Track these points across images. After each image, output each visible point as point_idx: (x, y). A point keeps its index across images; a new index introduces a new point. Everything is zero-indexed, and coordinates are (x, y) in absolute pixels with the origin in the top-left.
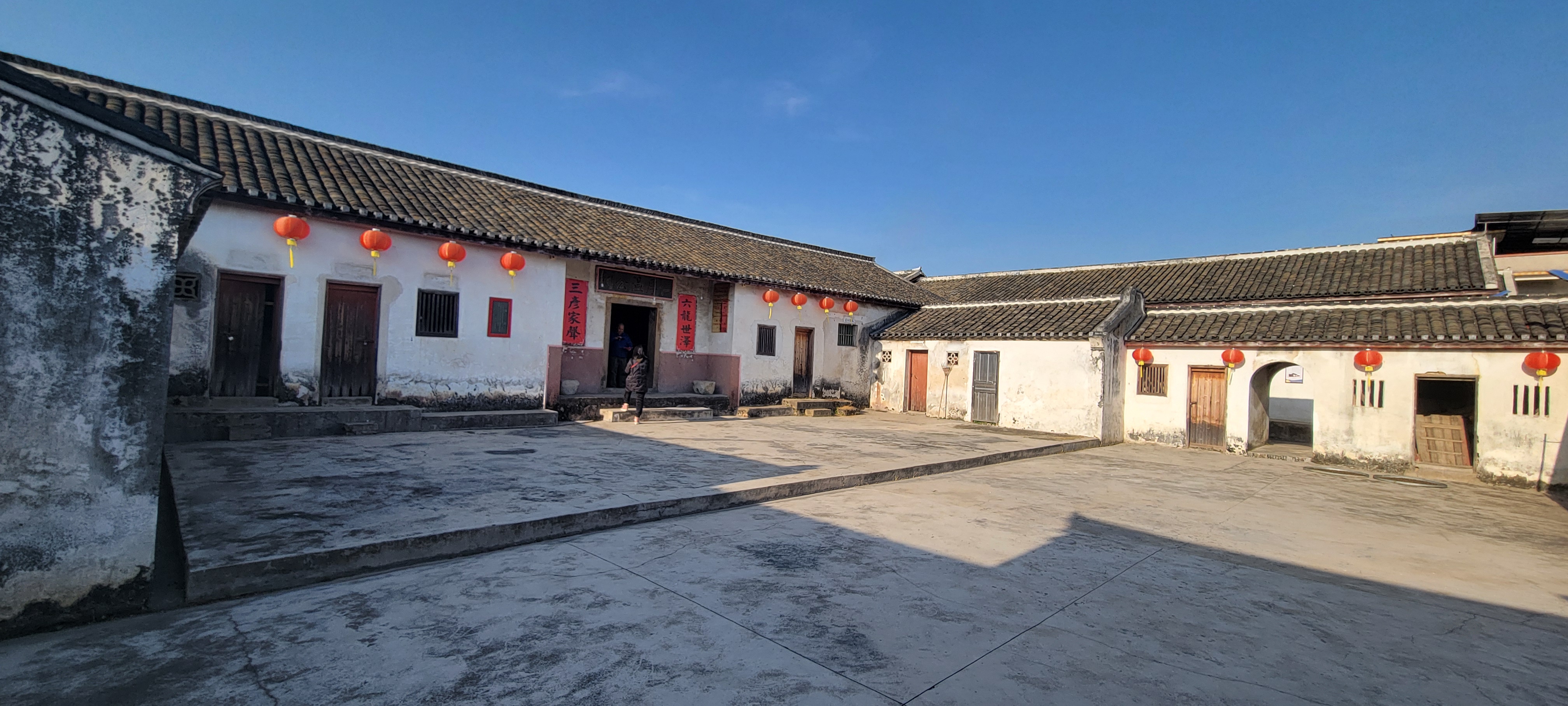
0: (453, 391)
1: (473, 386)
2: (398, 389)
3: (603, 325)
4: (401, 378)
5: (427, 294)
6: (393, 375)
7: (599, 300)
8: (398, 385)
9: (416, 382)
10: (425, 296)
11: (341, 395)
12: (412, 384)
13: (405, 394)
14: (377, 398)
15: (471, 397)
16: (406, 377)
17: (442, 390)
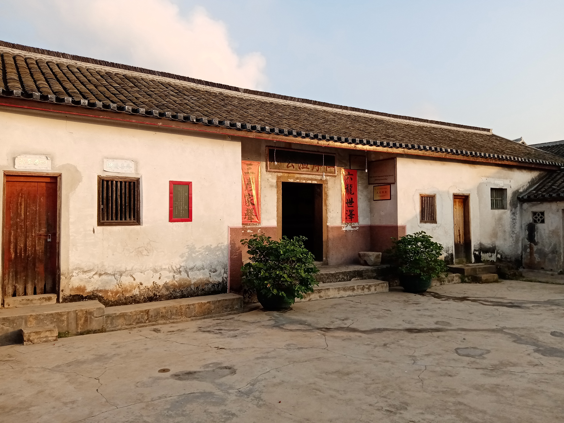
0: (138, 281)
1: (158, 275)
2: (82, 284)
3: (275, 204)
4: (85, 272)
5: (107, 181)
6: (76, 269)
7: (270, 179)
8: (81, 280)
9: (100, 275)
10: (105, 183)
11: (25, 294)
12: (96, 277)
13: (89, 289)
14: (61, 296)
15: (155, 287)
16: (89, 271)
17: (126, 281)
